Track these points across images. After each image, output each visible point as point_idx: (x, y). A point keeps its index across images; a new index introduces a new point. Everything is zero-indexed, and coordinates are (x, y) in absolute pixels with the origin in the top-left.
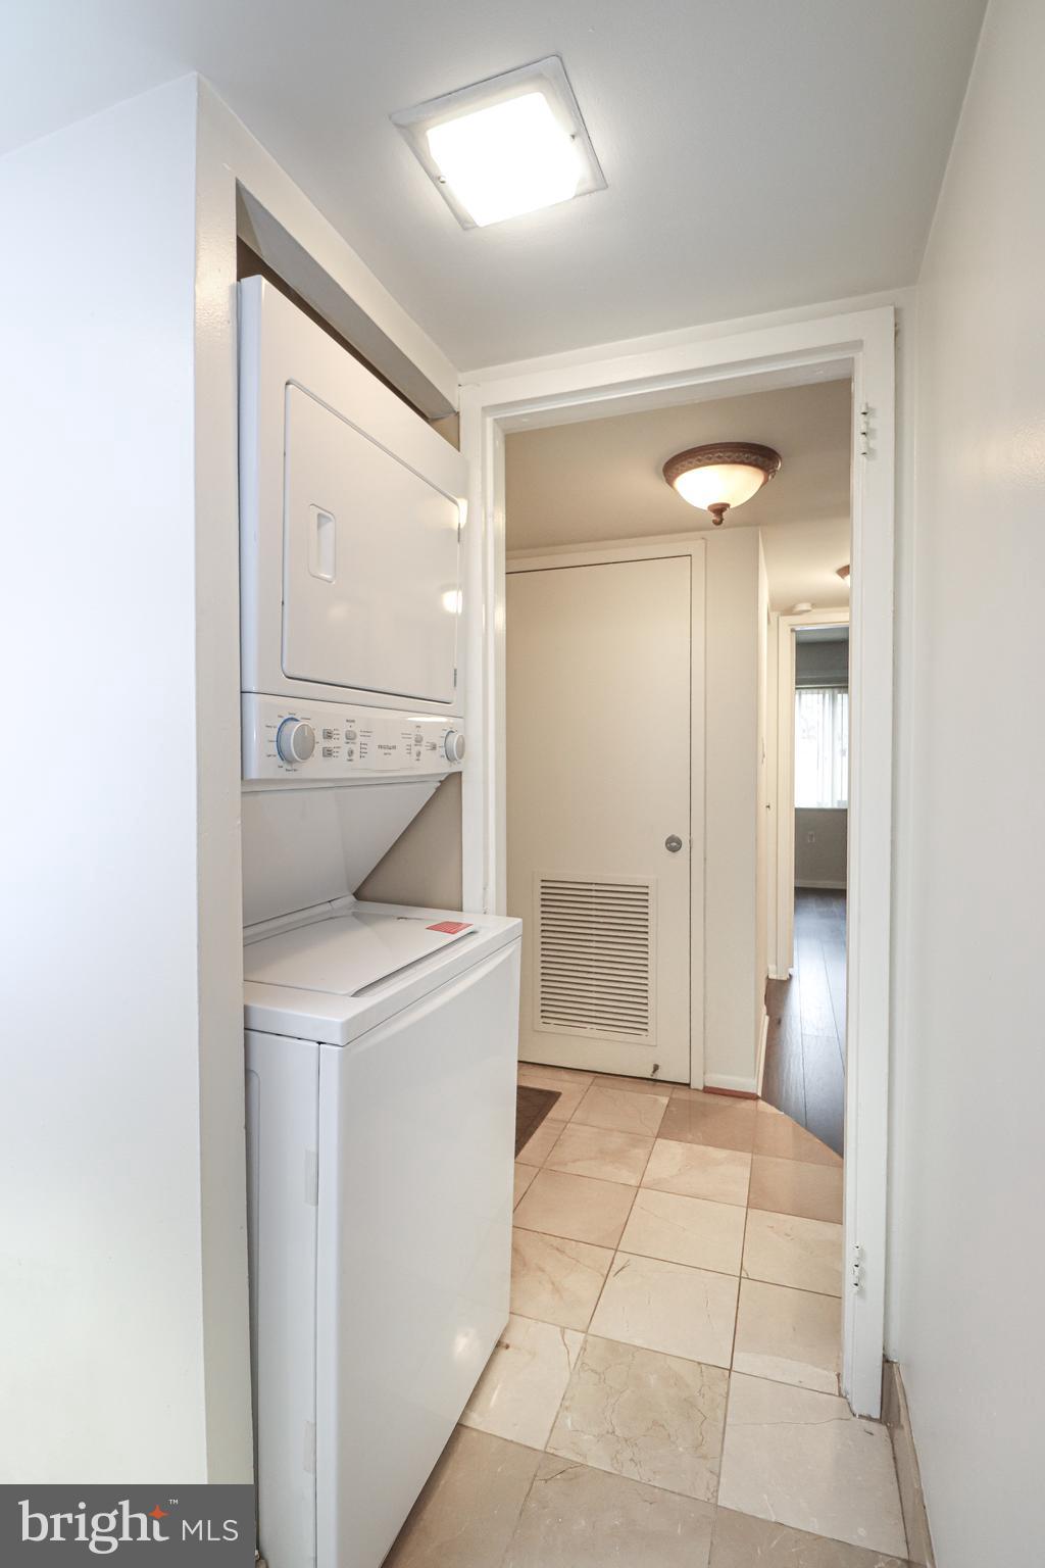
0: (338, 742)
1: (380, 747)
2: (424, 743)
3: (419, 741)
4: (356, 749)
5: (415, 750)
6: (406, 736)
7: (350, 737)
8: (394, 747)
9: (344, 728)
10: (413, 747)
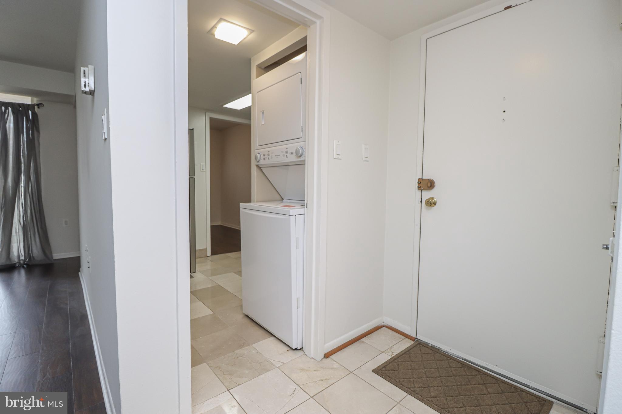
0: (266, 156)
1: (276, 156)
2: (289, 153)
3: (287, 152)
4: (270, 157)
5: (285, 155)
6: (282, 152)
7: (269, 155)
8: (279, 155)
9: (267, 153)
10: (285, 154)
